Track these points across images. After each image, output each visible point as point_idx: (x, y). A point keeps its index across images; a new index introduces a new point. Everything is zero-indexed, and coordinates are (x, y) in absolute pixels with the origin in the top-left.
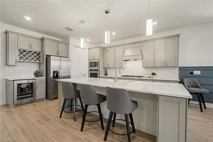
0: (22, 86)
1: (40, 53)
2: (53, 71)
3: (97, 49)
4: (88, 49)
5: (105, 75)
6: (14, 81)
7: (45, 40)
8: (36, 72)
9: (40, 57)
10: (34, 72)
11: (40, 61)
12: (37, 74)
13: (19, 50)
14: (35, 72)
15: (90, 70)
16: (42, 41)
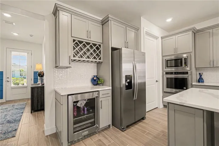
0: (79, 104)
1: (100, 46)
2: (126, 76)
3: (183, 34)
4: (162, 38)
5: (199, 82)
6: (69, 96)
7: (110, 21)
8: (95, 78)
9: (100, 52)
10: (91, 77)
11: (100, 59)
12: (96, 81)
13: (74, 41)
14: (93, 78)
15: (167, 73)
16: (102, 25)
